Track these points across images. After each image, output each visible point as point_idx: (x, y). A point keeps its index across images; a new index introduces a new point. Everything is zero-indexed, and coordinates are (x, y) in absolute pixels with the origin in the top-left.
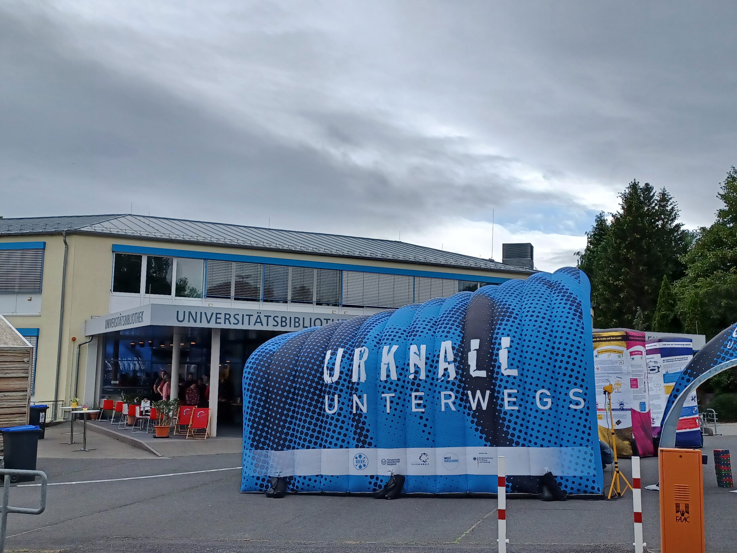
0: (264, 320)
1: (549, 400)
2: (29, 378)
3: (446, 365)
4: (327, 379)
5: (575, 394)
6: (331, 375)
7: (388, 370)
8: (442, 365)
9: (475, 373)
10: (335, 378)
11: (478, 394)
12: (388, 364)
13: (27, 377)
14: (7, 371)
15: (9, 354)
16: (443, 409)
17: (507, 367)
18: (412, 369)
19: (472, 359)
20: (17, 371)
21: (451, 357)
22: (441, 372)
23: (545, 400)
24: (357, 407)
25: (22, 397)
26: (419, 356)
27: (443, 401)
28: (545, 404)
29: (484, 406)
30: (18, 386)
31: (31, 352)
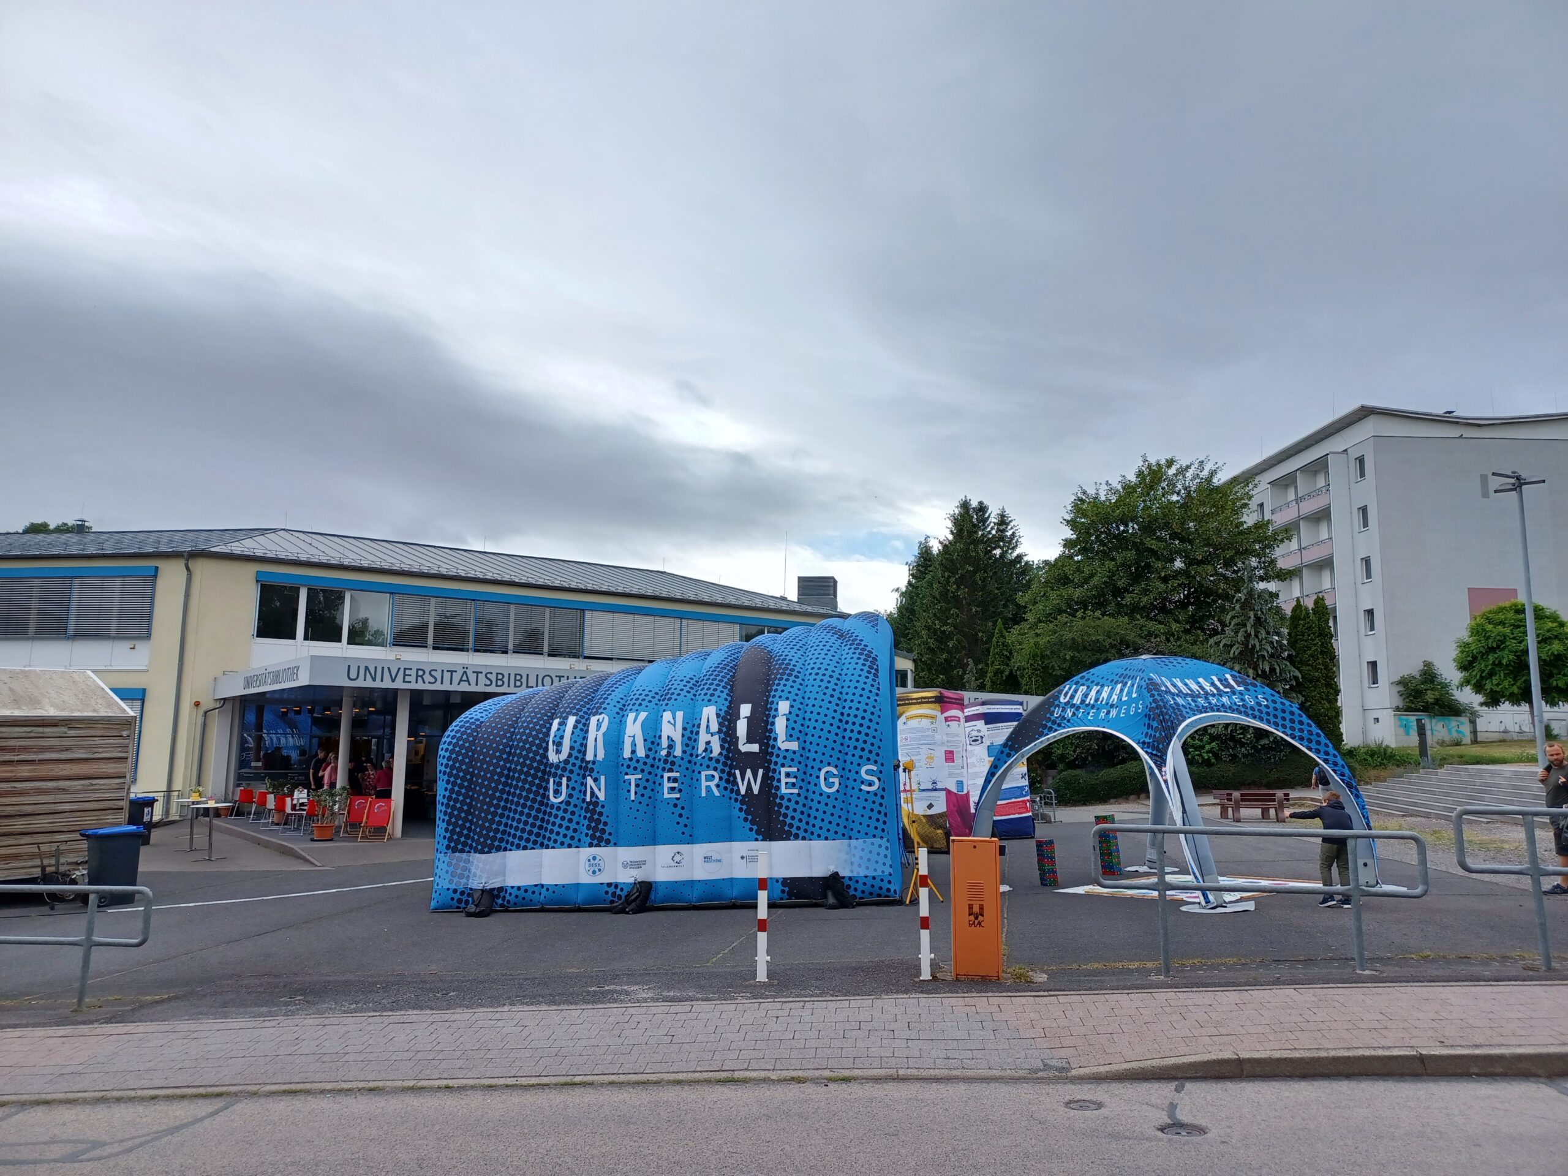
0: (472, 678)
1: (836, 781)
2: (130, 760)
3: (708, 737)
4: (553, 757)
5: (868, 772)
6: (558, 752)
7: (634, 744)
8: (703, 737)
9: (744, 747)
10: (564, 756)
11: (749, 773)
12: (634, 737)
13: (127, 758)
14: (95, 750)
15: (101, 726)
16: (704, 794)
17: (784, 739)
18: (665, 743)
19: (742, 728)
20: (111, 749)
21: (714, 727)
22: (701, 746)
23: (831, 780)
24: (593, 793)
25: (117, 786)
26: (674, 725)
27: (704, 784)
28: (830, 785)
29: (756, 789)
30: (112, 771)
31: (133, 724)
